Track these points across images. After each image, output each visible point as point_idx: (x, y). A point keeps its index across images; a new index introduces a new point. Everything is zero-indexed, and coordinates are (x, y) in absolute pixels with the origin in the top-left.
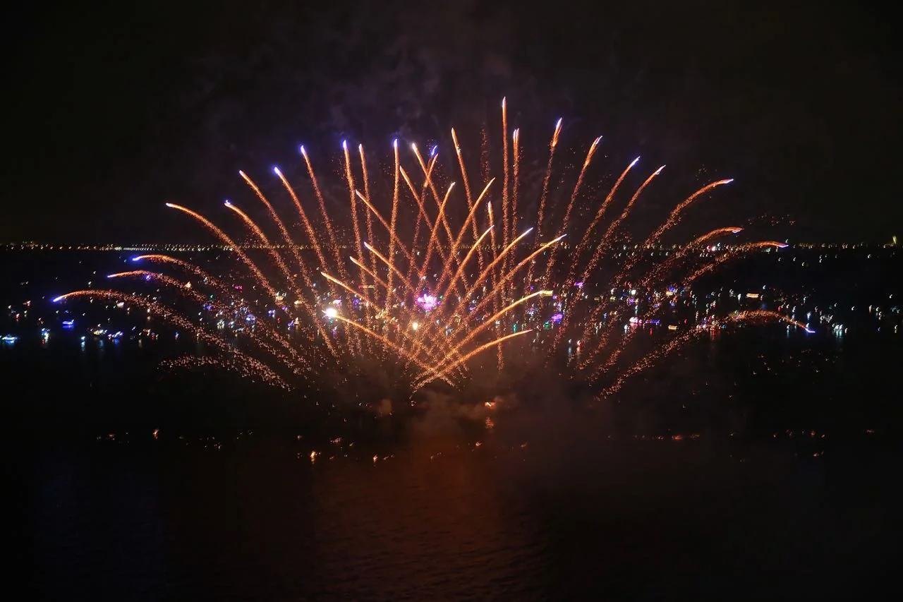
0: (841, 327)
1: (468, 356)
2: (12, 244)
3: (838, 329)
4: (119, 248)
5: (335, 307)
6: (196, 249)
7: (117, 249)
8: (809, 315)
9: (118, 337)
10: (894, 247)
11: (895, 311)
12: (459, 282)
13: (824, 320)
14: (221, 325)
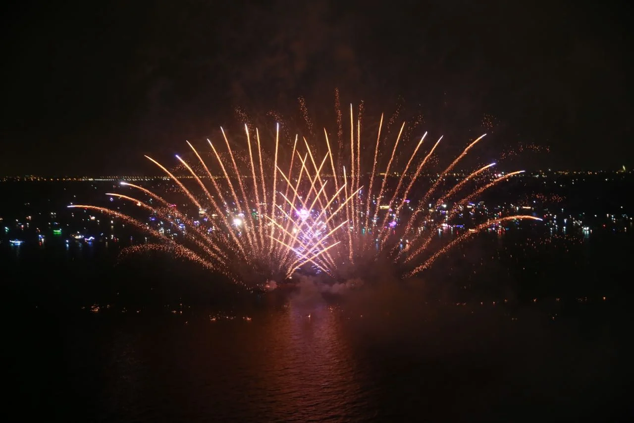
0: (588, 228)
1: (329, 248)
2: (18, 177)
3: (586, 230)
4: (92, 179)
5: (240, 218)
6: (144, 179)
7: (90, 180)
8: (565, 221)
9: (92, 241)
10: (624, 173)
11: (625, 217)
12: (322, 196)
13: (576, 224)
14: (162, 231)
